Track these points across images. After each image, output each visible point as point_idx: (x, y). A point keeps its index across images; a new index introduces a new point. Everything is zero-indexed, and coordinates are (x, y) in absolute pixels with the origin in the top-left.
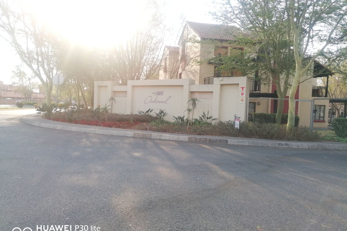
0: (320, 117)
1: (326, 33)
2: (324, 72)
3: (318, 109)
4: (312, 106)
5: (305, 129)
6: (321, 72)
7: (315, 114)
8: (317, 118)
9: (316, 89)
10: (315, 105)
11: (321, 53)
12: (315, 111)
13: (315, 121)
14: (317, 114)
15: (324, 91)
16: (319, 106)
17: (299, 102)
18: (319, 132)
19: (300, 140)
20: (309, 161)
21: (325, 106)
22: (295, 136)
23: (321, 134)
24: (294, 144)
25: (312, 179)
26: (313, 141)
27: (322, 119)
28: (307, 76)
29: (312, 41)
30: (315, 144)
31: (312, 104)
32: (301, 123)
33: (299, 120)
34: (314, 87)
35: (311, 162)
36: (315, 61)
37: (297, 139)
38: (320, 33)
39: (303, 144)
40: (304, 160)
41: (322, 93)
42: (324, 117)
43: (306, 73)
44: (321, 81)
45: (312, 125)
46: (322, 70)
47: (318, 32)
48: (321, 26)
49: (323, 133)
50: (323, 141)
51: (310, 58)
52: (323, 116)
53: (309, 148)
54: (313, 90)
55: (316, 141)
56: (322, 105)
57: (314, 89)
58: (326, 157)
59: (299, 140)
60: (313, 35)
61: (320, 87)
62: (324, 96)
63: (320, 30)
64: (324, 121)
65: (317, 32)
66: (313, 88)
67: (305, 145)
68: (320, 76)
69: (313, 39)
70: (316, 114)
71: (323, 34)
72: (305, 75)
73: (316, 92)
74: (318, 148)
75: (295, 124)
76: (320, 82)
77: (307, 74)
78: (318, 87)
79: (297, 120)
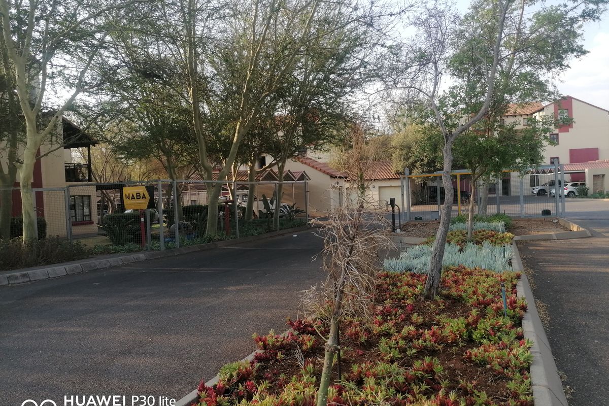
0: (84, 215)
1: (75, 73)
2: (80, 139)
3: (78, 201)
4: (67, 198)
5: (58, 240)
6: (74, 139)
7: (75, 212)
8: (79, 217)
9: (71, 167)
10: (72, 196)
11: (71, 106)
12: (73, 207)
13: (75, 224)
14: (79, 212)
15: (86, 171)
16: (81, 197)
17: (44, 192)
18: (83, 242)
19: (51, 262)
20: (67, 298)
21: (89, 197)
22: (40, 257)
23: (85, 245)
24: (39, 273)
25: (74, 329)
26: (74, 260)
27: (87, 219)
28: (52, 144)
29: (53, 84)
30: (76, 265)
31: (67, 194)
32: (50, 232)
33: (46, 225)
34: (67, 165)
35: (71, 298)
36: (64, 120)
37: (45, 261)
38: (66, 72)
39: (56, 268)
40: (57, 299)
41: (83, 174)
42: (90, 215)
43: (49, 140)
44: (79, 155)
45: (71, 232)
46: (76, 137)
47: (62, 68)
48: (64, 59)
49: (90, 243)
50: (91, 256)
51: (53, 113)
52: (88, 214)
53: (67, 274)
54: (66, 170)
55: (79, 259)
56: (85, 196)
57: (68, 168)
58: (97, 284)
59: (49, 263)
60: (53, 73)
61: (79, 165)
62: (86, 181)
63: (64, 66)
64: (91, 222)
65: (59, 69)
66: (65, 166)
67: (60, 269)
68: (76, 145)
69: (55, 80)
70: (77, 212)
71: (72, 75)
72: (47, 143)
73: (72, 173)
74: (82, 271)
75: (39, 234)
76: (77, 156)
77: (51, 141)
78: (74, 164)
79: (42, 226)
